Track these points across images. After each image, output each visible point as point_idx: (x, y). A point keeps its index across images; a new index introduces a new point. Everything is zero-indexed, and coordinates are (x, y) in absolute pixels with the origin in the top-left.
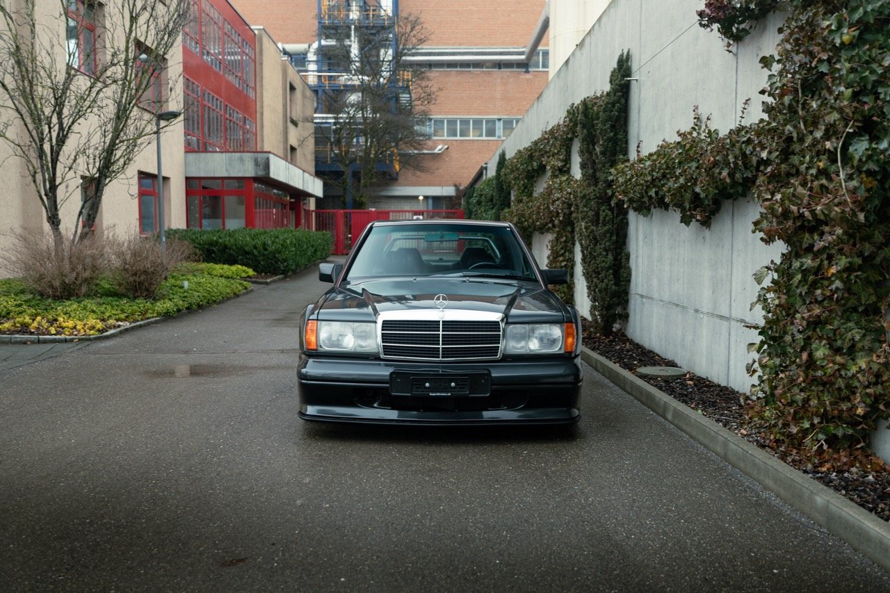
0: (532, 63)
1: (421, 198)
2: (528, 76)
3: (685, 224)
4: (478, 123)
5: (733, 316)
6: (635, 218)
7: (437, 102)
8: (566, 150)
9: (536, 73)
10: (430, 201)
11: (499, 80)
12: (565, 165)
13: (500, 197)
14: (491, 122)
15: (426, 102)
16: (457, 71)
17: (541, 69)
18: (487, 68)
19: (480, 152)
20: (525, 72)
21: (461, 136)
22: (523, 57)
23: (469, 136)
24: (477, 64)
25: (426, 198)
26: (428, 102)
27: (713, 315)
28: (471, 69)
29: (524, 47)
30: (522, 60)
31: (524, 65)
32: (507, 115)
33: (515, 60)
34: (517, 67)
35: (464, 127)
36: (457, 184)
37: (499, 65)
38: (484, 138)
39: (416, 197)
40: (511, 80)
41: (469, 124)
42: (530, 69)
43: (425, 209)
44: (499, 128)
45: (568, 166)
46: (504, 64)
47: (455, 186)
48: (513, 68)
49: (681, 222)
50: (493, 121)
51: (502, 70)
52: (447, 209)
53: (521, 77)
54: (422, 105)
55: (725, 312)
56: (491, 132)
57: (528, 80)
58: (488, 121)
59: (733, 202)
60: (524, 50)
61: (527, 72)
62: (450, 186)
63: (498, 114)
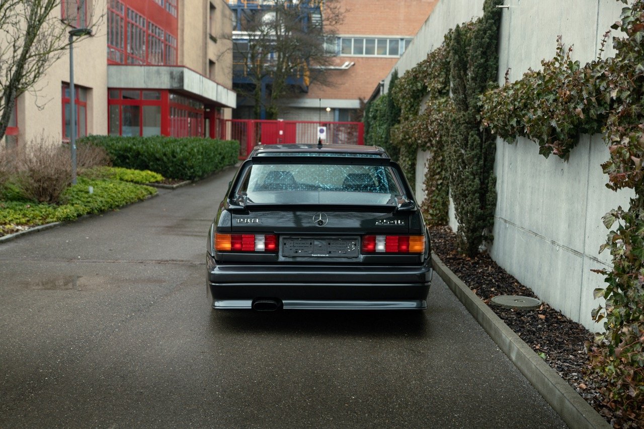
1: (328, 109)
3: (544, 155)
4: (382, 42)
5: (587, 253)
6: (502, 144)
7: (345, 22)
8: (446, 73)
10: (337, 113)
11: (403, 3)
12: (444, 87)
13: (391, 113)
14: (395, 42)
15: (334, 22)
21: (367, 53)
23: (374, 54)
25: (333, 109)
26: (336, 22)
27: (568, 249)
32: (409, 35)
35: (370, 45)
36: (362, 97)
38: (388, 56)
39: (325, 109)
41: (374, 43)
43: (332, 120)
44: (402, 48)
45: (447, 88)
47: (360, 99)
49: (540, 153)
50: (396, 41)
52: (352, 121)
54: (330, 24)
55: (579, 248)
56: (394, 51)
58: (391, 41)
59: (591, 138)
62: (355, 99)
63: (401, 34)
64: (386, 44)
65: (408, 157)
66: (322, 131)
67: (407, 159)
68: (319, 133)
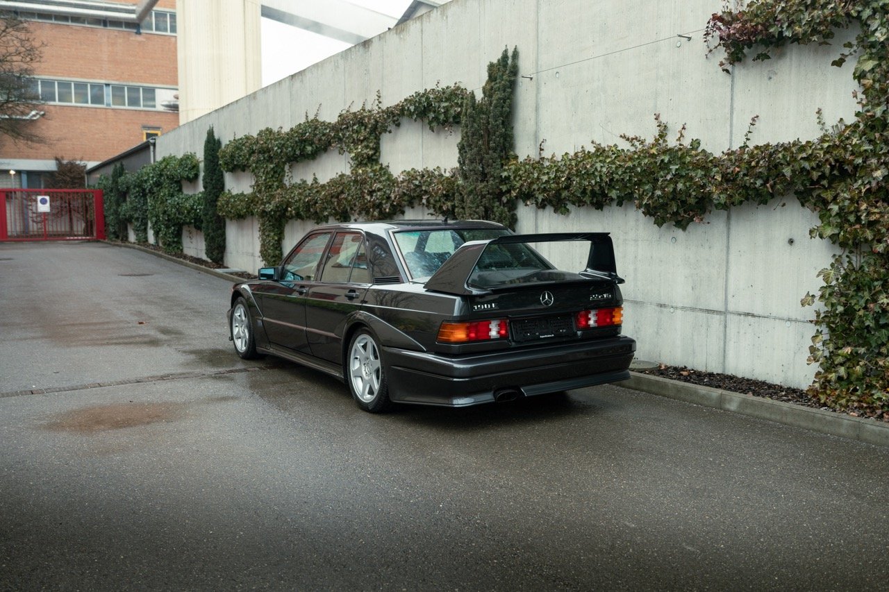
0: (143, 24)
1: (12, 172)
2: (139, 38)
3: (658, 225)
4: (81, 86)
7: (42, 60)
9: (148, 36)
10: (24, 177)
11: (105, 40)
12: (375, 153)
14: (98, 88)
15: (28, 59)
16: (52, 24)
17: (154, 32)
18: (89, 23)
19: (85, 121)
20: (136, 33)
21: (60, 100)
22: (133, 16)
23: (71, 101)
24: (76, 18)
25: (19, 172)
26: (32, 60)
27: (693, 309)
28: (70, 23)
29: (134, 5)
30: (133, 19)
31: (135, 25)
32: (117, 80)
33: (124, 19)
34: (126, 27)
35: (65, 90)
36: (59, 156)
37: (105, 22)
38: (89, 105)
39: (7, 172)
40: (120, 41)
41: (70, 87)
42: (142, 31)
44: (108, 95)
45: (377, 154)
46: (110, 21)
47: (57, 159)
48: (122, 27)
49: (655, 224)
50: (100, 87)
51: (109, 28)
53: (131, 39)
54: (22, 61)
55: (717, 305)
56: (98, 99)
57: (140, 42)
58: (93, 86)
60: (134, 8)
61: (138, 33)
62: (52, 159)
63: (106, 78)
64: (87, 89)
65: (273, 231)
66: (44, 202)
67: (272, 234)
68: (39, 204)
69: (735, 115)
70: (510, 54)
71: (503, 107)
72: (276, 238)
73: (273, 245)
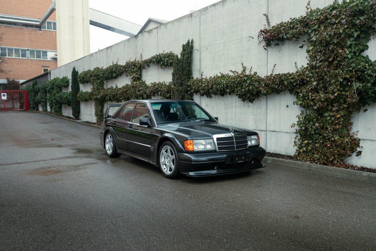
0: (42, 26)
2: (41, 32)
3: (243, 101)
4: (17, 51)
6: (199, 98)
7: (2, 40)
9: (45, 31)
11: (27, 32)
12: (140, 76)
16: (5, 26)
17: (47, 29)
18: (20, 26)
19: (19, 64)
20: (39, 30)
21: (8, 56)
22: (38, 23)
23: (13, 56)
24: (15, 24)
28: (12, 26)
29: (39, 19)
30: (38, 24)
31: (39, 27)
32: (32, 48)
33: (35, 24)
34: (35, 27)
36: (8, 78)
37: (27, 25)
38: (21, 58)
40: (33, 33)
41: (13, 51)
42: (42, 29)
44: (28, 54)
46: (29, 25)
47: (7, 79)
48: (33, 27)
50: (25, 50)
51: (28, 28)
53: (37, 32)
55: (264, 129)
56: (24, 55)
57: (41, 33)
58: (22, 50)
60: (38, 20)
61: (40, 30)
62: (4, 79)
63: (27, 47)
64: (19, 52)
66: (4, 95)
68: (2, 96)
69: (268, 64)
70: (190, 41)
71: (188, 60)
72: (101, 108)
73: (100, 111)
